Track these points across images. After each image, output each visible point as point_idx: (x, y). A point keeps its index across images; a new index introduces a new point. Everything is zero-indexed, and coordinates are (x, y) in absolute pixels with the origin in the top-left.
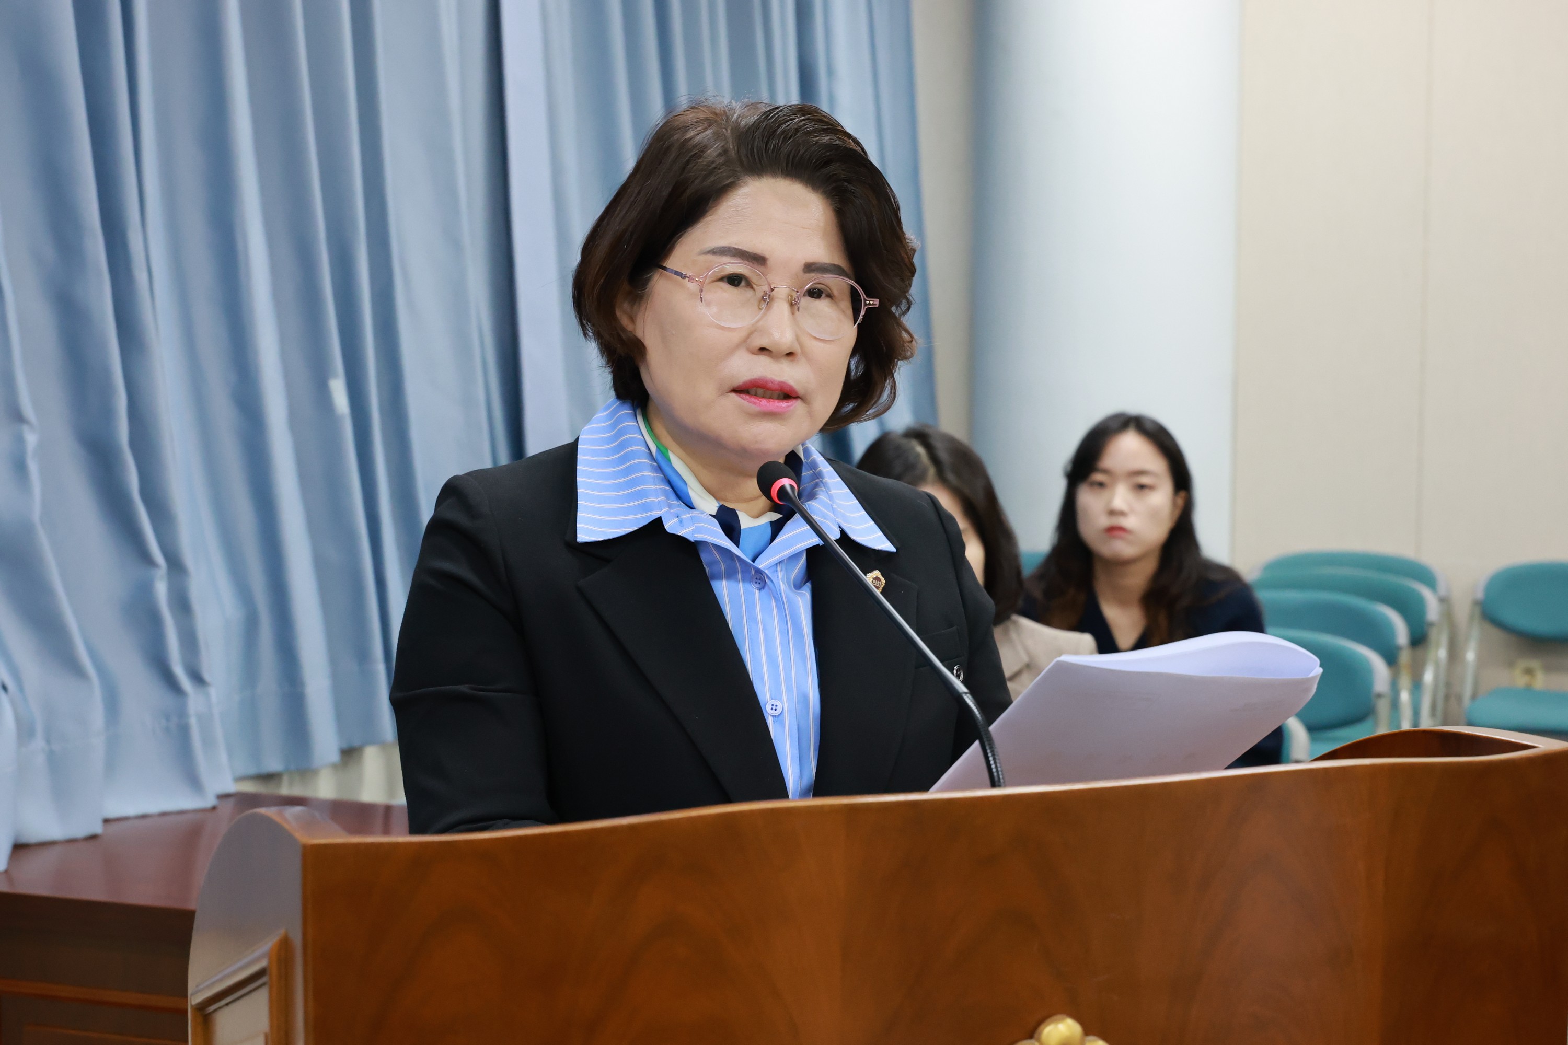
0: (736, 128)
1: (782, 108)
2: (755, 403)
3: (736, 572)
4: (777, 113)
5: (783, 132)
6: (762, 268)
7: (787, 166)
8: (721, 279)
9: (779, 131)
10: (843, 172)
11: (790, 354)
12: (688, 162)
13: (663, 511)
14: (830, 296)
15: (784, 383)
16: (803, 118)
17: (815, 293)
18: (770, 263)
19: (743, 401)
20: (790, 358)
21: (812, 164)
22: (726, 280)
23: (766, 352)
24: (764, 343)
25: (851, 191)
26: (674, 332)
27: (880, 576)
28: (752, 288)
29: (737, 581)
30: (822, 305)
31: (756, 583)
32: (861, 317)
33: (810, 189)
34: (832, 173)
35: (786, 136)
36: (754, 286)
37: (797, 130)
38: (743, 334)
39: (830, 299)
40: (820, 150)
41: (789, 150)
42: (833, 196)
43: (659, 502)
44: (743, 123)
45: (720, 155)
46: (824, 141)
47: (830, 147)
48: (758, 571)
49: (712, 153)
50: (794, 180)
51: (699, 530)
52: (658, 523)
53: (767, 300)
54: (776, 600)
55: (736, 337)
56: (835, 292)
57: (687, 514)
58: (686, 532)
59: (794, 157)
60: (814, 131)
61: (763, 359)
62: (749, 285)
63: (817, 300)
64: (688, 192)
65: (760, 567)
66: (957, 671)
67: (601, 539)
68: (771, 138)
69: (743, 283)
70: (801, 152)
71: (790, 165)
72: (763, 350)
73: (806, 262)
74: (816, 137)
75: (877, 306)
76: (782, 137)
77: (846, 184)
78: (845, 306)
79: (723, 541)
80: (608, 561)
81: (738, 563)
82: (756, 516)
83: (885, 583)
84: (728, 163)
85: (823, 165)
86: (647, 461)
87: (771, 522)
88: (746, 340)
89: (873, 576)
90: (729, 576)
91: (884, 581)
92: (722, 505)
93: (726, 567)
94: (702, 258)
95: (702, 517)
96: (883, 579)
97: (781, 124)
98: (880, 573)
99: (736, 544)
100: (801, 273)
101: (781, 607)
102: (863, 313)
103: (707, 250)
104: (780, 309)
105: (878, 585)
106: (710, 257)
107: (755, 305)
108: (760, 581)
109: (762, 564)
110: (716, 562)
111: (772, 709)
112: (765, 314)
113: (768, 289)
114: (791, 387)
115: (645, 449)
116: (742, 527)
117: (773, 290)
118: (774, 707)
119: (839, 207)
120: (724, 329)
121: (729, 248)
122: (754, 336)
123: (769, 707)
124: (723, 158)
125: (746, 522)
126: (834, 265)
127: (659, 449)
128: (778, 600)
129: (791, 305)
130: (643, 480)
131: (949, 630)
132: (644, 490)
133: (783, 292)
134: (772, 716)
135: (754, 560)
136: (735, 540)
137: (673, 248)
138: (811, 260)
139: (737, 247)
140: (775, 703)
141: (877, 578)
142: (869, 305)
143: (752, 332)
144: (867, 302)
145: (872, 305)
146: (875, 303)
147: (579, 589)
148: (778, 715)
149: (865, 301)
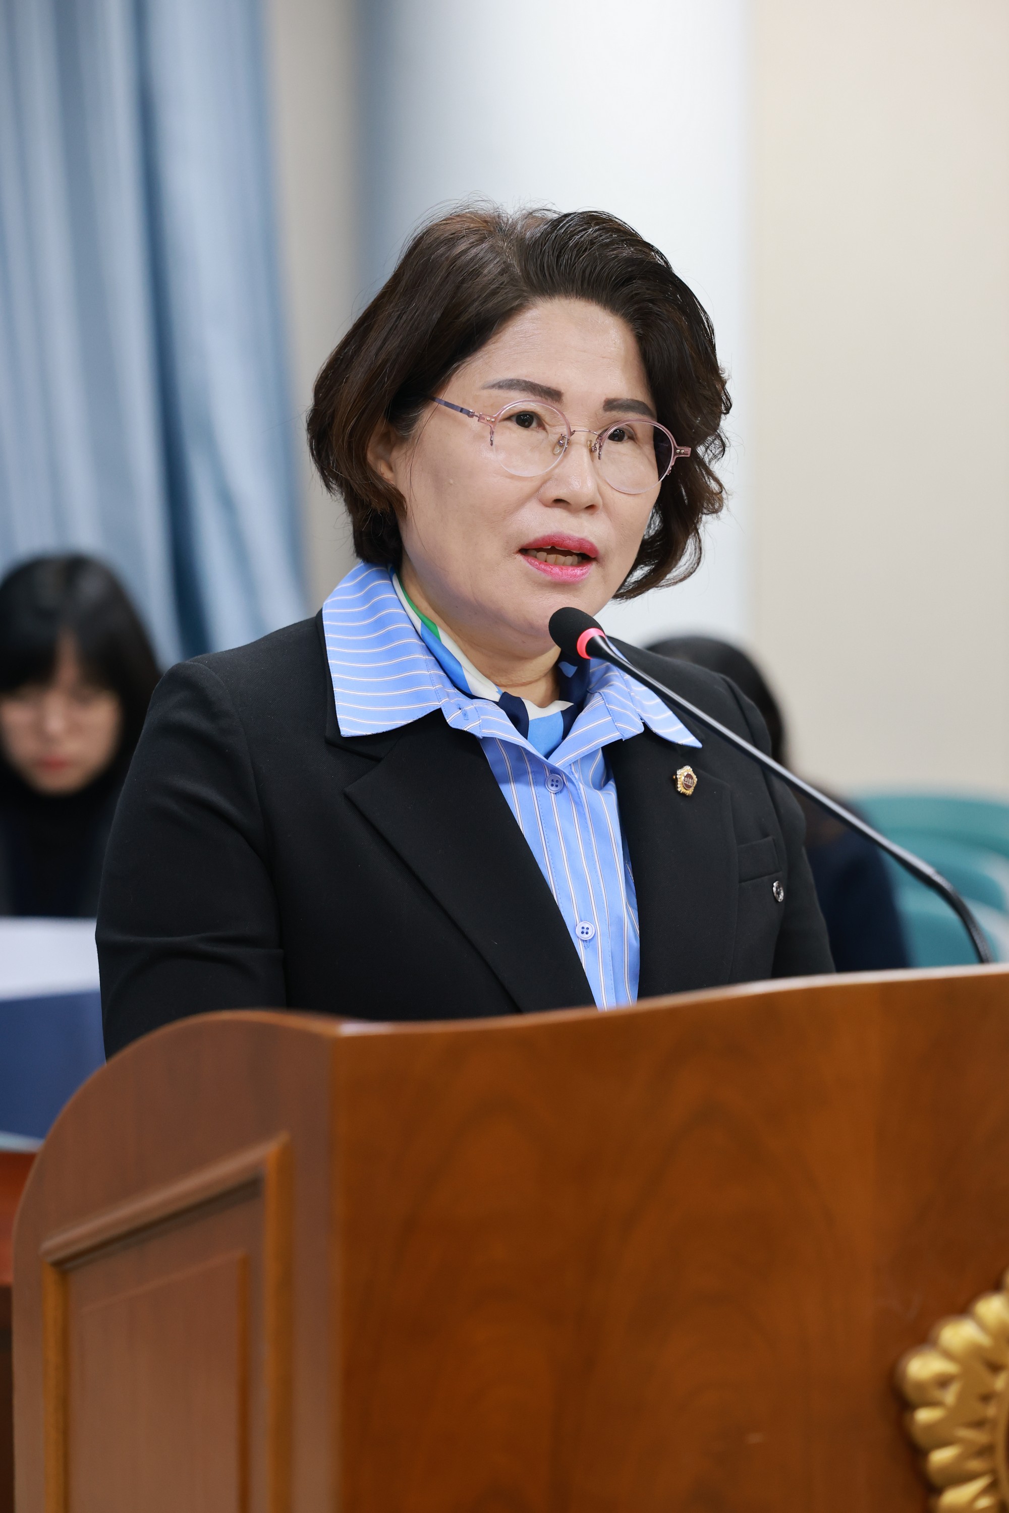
0: (521, 240)
1: (573, 216)
2: (545, 571)
3: (526, 773)
4: (567, 222)
5: (576, 244)
6: (556, 405)
7: (582, 285)
8: (509, 418)
9: (571, 243)
10: (649, 292)
11: (591, 508)
12: (463, 282)
13: (443, 701)
14: (633, 438)
16: (597, 227)
17: (618, 437)
18: (566, 398)
19: (531, 567)
20: (590, 511)
21: (611, 283)
22: (514, 419)
23: (562, 504)
24: (561, 493)
25: (657, 314)
26: (452, 482)
27: (691, 772)
28: (544, 429)
29: (528, 784)
30: (624, 448)
31: (552, 785)
32: (669, 468)
33: (608, 311)
34: (634, 292)
35: (580, 248)
36: (547, 427)
37: (592, 243)
38: (536, 484)
39: (632, 441)
40: (620, 265)
41: (585, 265)
42: (635, 320)
43: (436, 691)
44: (528, 234)
45: (502, 273)
46: (625, 254)
47: (630, 261)
48: (554, 771)
49: (492, 269)
50: (590, 300)
51: (486, 724)
52: (437, 715)
53: (563, 444)
54: (576, 803)
55: (528, 487)
56: (640, 433)
57: (470, 706)
58: (469, 727)
59: (591, 273)
60: (612, 243)
61: (558, 513)
62: (541, 425)
63: (619, 442)
64: (464, 318)
65: (557, 765)
66: (777, 889)
67: (368, 733)
68: (563, 251)
69: (534, 424)
70: (598, 269)
71: (585, 286)
72: (558, 502)
73: (607, 399)
74: (614, 250)
75: (688, 456)
76: (576, 249)
77: (650, 305)
78: (649, 450)
79: (513, 736)
80: (378, 760)
81: (529, 761)
82: (543, 705)
83: (697, 782)
84: (513, 281)
85: (624, 282)
86: (415, 641)
87: (562, 712)
88: (538, 489)
89: (684, 773)
90: (519, 776)
91: (695, 780)
92: (505, 692)
93: (513, 768)
94: (486, 393)
95: (486, 706)
96: (694, 777)
97: (573, 235)
98: (691, 769)
99: (527, 739)
100: (601, 411)
101: (581, 814)
102: (672, 463)
103: (492, 383)
104: (579, 455)
105: (690, 784)
106: (496, 392)
107: (550, 449)
108: (557, 781)
109: (558, 761)
110: (502, 761)
111: (583, 933)
112: (562, 461)
113: (565, 431)
114: (592, 545)
115: (411, 627)
116: (531, 718)
117: (572, 433)
118: (585, 931)
119: (641, 332)
120: (512, 477)
121: (518, 381)
122: (548, 484)
123: (578, 930)
124: (505, 278)
125: (534, 712)
126: (637, 401)
127: (425, 624)
128: (578, 804)
129: (591, 451)
130: (413, 664)
131: (766, 839)
132: (416, 675)
133: (582, 436)
134: (583, 941)
135: (547, 756)
136: (524, 732)
137: (449, 381)
138: (612, 396)
139: (527, 379)
140: (586, 926)
141: (689, 776)
142: (680, 453)
143: (545, 481)
144: (678, 451)
145: (684, 454)
146: (686, 452)
147: (347, 798)
148: (590, 940)
149: (676, 449)
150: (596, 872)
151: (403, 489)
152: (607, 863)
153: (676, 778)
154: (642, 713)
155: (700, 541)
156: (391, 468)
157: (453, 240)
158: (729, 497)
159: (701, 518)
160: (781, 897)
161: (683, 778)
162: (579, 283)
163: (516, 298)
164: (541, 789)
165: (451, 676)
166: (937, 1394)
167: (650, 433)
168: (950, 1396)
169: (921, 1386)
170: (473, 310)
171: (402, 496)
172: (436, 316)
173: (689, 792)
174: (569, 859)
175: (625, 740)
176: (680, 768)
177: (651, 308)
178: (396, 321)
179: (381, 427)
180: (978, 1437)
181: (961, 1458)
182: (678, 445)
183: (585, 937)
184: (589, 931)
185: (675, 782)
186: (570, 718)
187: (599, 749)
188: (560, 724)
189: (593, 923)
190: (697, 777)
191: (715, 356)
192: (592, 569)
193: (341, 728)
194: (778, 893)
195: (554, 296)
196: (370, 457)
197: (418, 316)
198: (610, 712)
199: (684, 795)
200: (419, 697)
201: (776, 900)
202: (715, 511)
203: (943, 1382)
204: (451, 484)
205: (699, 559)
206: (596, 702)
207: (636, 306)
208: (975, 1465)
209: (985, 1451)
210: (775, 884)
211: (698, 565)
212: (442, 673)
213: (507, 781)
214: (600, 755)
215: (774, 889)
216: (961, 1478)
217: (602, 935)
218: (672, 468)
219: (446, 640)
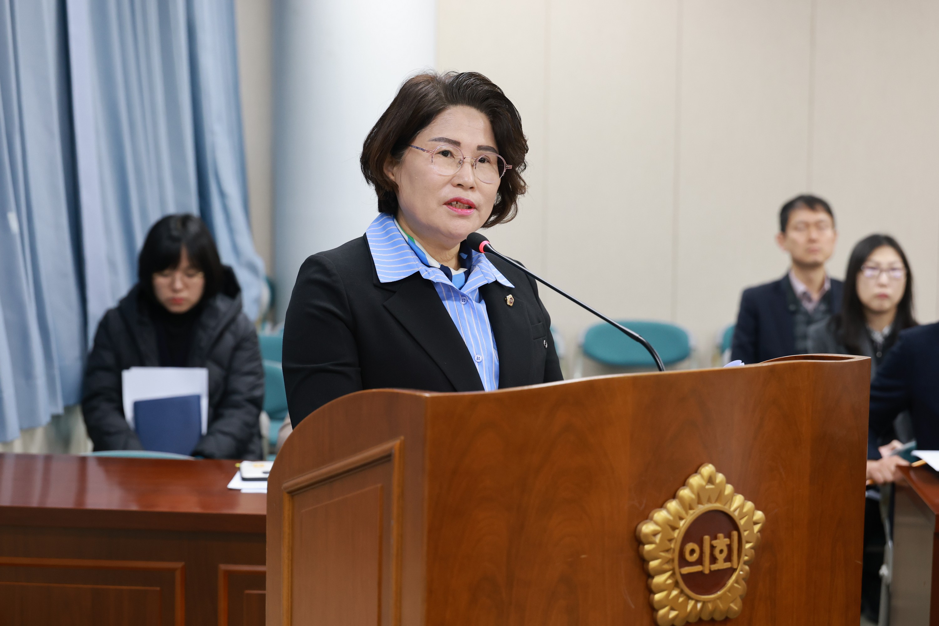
0: (444, 83)
1: (464, 74)
2: (455, 211)
3: (452, 297)
4: (462, 76)
6: (458, 147)
7: (468, 99)
8: (439, 153)
9: (464, 84)
10: (495, 103)
11: (472, 188)
13: (419, 269)
14: (489, 162)
15: (468, 200)
17: (482, 161)
18: (462, 145)
19: (449, 209)
20: (472, 190)
22: (441, 153)
23: (461, 186)
24: (460, 182)
25: (498, 112)
26: (416, 178)
28: (453, 157)
29: (453, 301)
30: (486, 165)
31: (463, 301)
32: (504, 173)
33: (479, 111)
34: (489, 104)
35: (467, 86)
36: (455, 156)
37: (472, 84)
38: (450, 178)
40: (483, 93)
41: (469, 93)
42: (490, 114)
43: (416, 265)
44: (447, 81)
45: (436, 96)
46: (485, 89)
47: (487, 91)
48: (463, 295)
49: (432, 95)
51: (435, 277)
52: (418, 274)
53: (461, 163)
54: (472, 308)
55: (447, 179)
56: (491, 160)
57: (430, 270)
58: (431, 278)
61: (459, 189)
62: (452, 155)
63: (484, 164)
64: (421, 114)
65: (464, 293)
67: (391, 281)
68: (460, 87)
69: (449, 155)
70: (475, 94)
71: (470, 100)
72: (459, 185)
73: (478, 145)
74: (481, 87)
75: (511, 168)
76: (466, 86)
78: (496, 167)
79: (447, 281)
80: (395, 292)
81: (453, 292)
82: (457, 269)
83: (514, 301)
84: (441, 98)
85: (485, 100)
86: (406, 245)
87: (464, 272)
88: (451, 180)
89: (509, 297)
90: (449, 298)
92: (442, 265)
93: (446, 295)
94: (430, 143)
95: (436, 270)
97: (465, 81)
98: (512, 296)
99: (452, 282)
100: (476, 150)
101: (474, 312)
102: (504, 171)
103: (433, 139)
104: (467, 167)
105: (511, 302)
106: (434, 142)
107: (456, 165)
108: (464, 300)
109: (465, 291)
110: (442, 292)
111: (477, 359)
112: (460, 169)
113: (462, 158)
114: (472, 203)
115: (403, 239)
116: (453, 275)
117: (464, 158)
118: (478, 358)
119: (492, 120)
120: (440, 175)
121: (443, 138)
122: (454, 178)
123: (476, 358)
124: (438, 97)
125: (454, 272)
126: (491, 147)
127: (410, 238)
128: (473, 308)
129: (472, 166)
130: (406, 254)
132: (408, 258)
133: (468, 159)
134: (477, 362)
135: (460, 289)
136: (451, 280)
137: (415, 139)
138: (480, 144)
139: (446, 138)
140: (478, 357)
141: (511, 299)
142: (508, 167)
143: (454, 177)
144: (507, 166)
145: (509, 168)
146: (510, 167)
147: (385, 307)
148: (480, 362)
149: (506, 166)
150: (481, 335)
152: (485, 332)
153: (507, 299)
155: (517, 205)
156: (393, 175)
157: (417, 84)
158: (528, 187)
159: (517, 196)
160: (547, 346)
161: (509, 299)
162: (467, 99)
163: (442, 105)
164: (458, 303)
165: (420, 258)
167: (496, 160)
171: (397, 185)
172: (411, 113)
173: (511, 305)
174: (470, 330)
175: (487, 285)
177: (496, 110)
178: (395, 116)
182: (507, 164)
184: (480, 359)
185: (506, 301)
186: (467, 274)
187: (478, 288)
188: (463, 276)
189: (481, 355)
190: (514, 299)
191: (522, 129)
192: (473, 211)
193: (380, 280)
195: (457, 105)
196: (385, 171)
197: (403, 113)
198: (483, 273)
199: (509, 306)
200: (410, 267)
201: (545, 347)
202: (523, 193)
204: (416, 179)
205: (517, 211)
206: (476, 269)
207: (490, 109)
210: (544, 341)
211: (516, 215)
212: (417, 257)
213: (444, 300)
214: (478, 291)
215: (544, 343)
217: (485, 360)
218: (505, 173)
219: (418, 245)
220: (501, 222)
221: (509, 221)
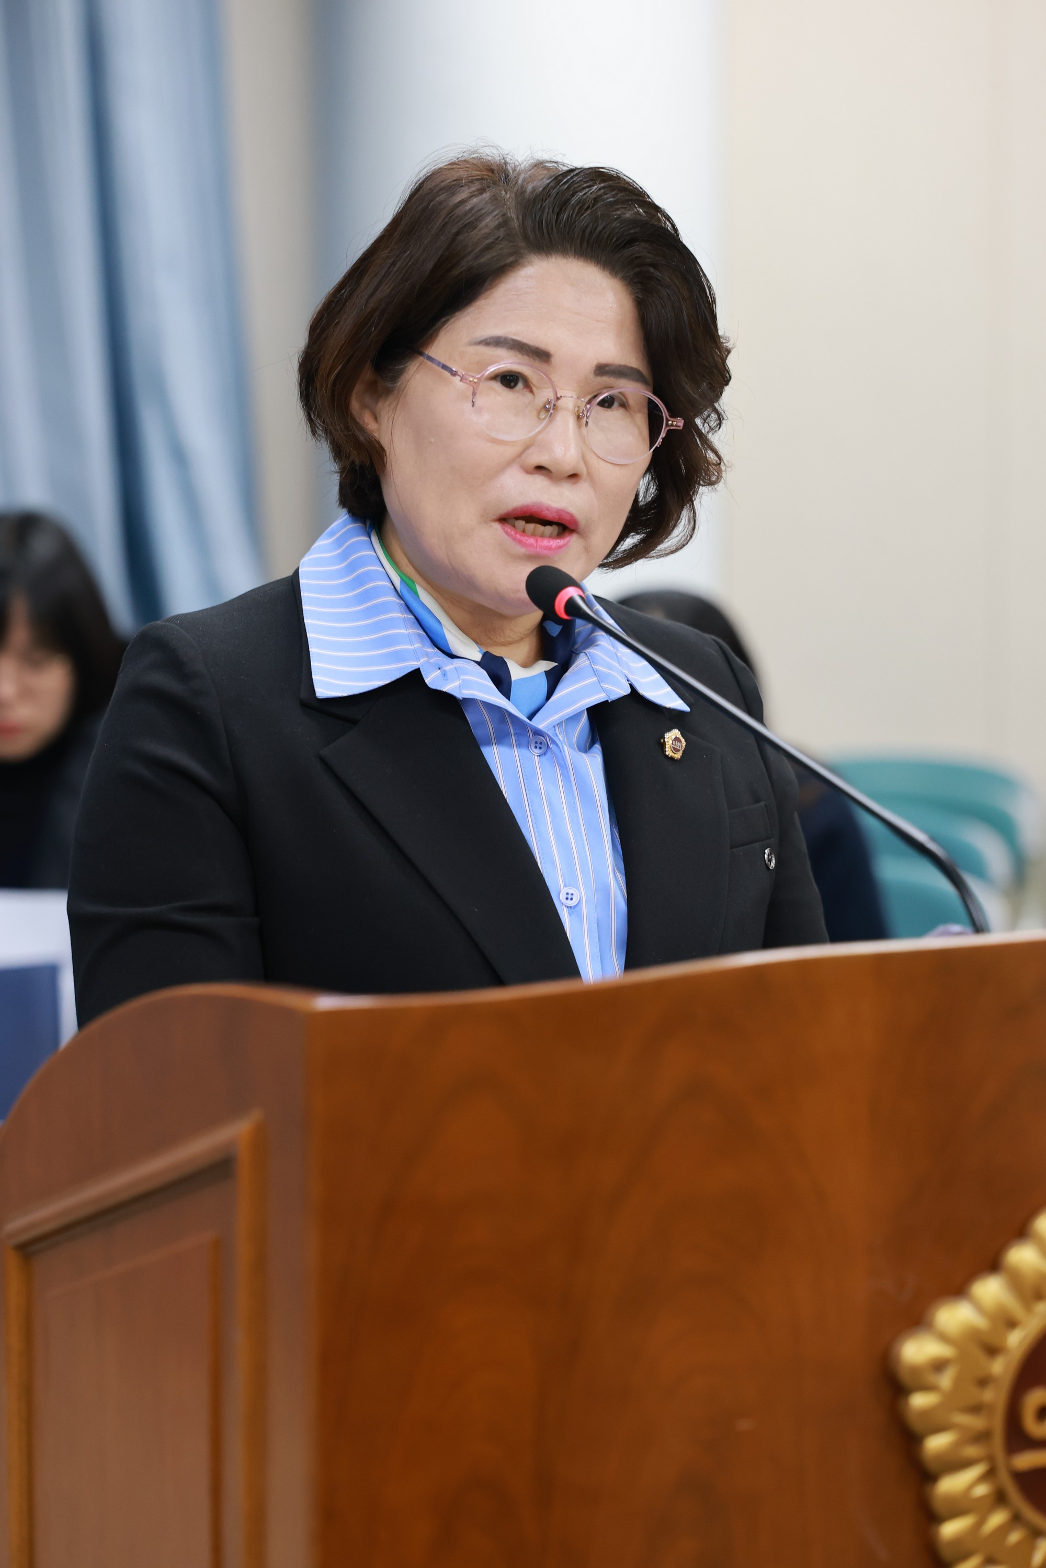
0: (523, 192)
1: (577, 171)
3: (508, 735)
4: (572, 178)
5: (579, 202)
6: (544, 366)
7: (581, 244)
8: (494, 378)
10: (649, 255)
11: (574, 476)
12: (458, 233)
13: (421, 661)
14: (624, 405)
15: (562, 510)
16: (602, 185)
17: (607, 403)
18: (554, 360)
20: (573, 480)
21: (612, 243)
22: (499, 379)
23: (544, 472)
24: (543, 460)
25: (658, 279)
26: (432, 440)
27: (679, 736)
28: (531, 391)
29: (511, 746)
30: (615, 415)
31: (536, 747)
32: (660, 439)
33: (607, 273)
34: (636, 255)
35: (583, 206)
36: (534, 389)
37: (596, 200)
38: (518, 449)
39: (624, 409)
40: (622, 226)
41: (585, 224)
42: (635, 283)
43: (415, 651)
44: (530, 188)
45: (499, 227)
46: (627, 215)
47: (635, 222)
48: (537, 733)
50: (589, 261)
51: (466, 684)
52: (416, 675)
53: (550, 409)
54: (560, 765)
55: (509, 452)
56: (631, 402)
57: (451, 665)
58: (450, 686)
59: (591, 234)
60: (616, 202)
61: (539, 481)
62: (528, 385)
63: (609, 410)
64: (456, 272)
65: (541, 726)
66: (768, 855)
67: (345, 694)
68: (563, 209)
69: (520, 385)
70: (599, 228)
71: (585, 245)
72: (540, 469)
73: (598, 363)
74: (618, 210)
75: (681, 427)
76: (578, 207)
77: (652, 270)
78: (641, 423)
79: (494, 697)
80: (352, 722)
81: (512, 722)
82: (526, 665)
83: (686, 746)
84: (509, 236)
85: (625, 244)
86: (393, 599)
87: (546, 672)
88: (520, 455)
89: (672, 737)
90: (501, 738)
91: (684, 743)
92: (487, 652)
93: (495, 731)
94: (472, 349)
95: (466, 666)
96: (683, 740)
97: (576, 192)
98: (680, 733)
99: (509, 700)
100: (592, 376)
101: (566, 777)
102: (663, 435)
103: (479, 340)
104: (565, 422)
105: (678, 748)
106: (483, 349)
107: (535, 413)
108: (541, 743)
109: (541, 723)
110: (484, 723)
111: (567, 899)
112: (546, 426)
113: (551, 396)
114: (572, 515)
115: (389, 584)
116: (513, 679)
117: (558, 399)
118: (569, 897)
119: (639, 295)
120: (494, 441)
121: (507, 341)
122: (530, 451)
123: (563, 897)
124: (501, 233)
125: (516, 673)
126: (632, 369)
127: (403, 580)
128: (563, 767)
129: (579, 418)
130: (391, 623)
131: (758, 805)
132: (394, 634)
133: (569, 401)
134: (568, 907)
135: (531, 717)
136: (507, 694)
137: (436, 336)
138: (605, 360)
139: (515, 338)
140: (571, 891)
141: (677, 739)
142: (672, 425)
143: (528, 446)
144: (670, 422)
145: (676, 426)
146: (679, 423)
147: (323, 760)
148: (575, 906)
149: (668, 420)
150: (581, 836)
151: (385, 442)
152: (592, 827)
153: (664, 741)
154: (628, 674)
155: (694, 511)
156: (376, 419)
157: (453, 188)
159: (697, 489)
160: (773, 864)
161: (671, 742)
162: (578, 241)
163: (511, 254)
164: (524, 751)
165: (430, 635)
166: (932, 1378)
167: (644, 405)
168: (946, 1380)
169: (916, 1370)
170: (465, 264)
171: (383, 450)
172: (429, 266)
173: (678, 756)
174: (553, 822)
175: (611, 702)
176: (668, 732)
177: (652, 273)
178: (389, 268)
179: (368, 374)
180: (975, 1422)
181: (957, 1445)
182: (670, 416)
183: (570, 903)
184: (573, 897)
185: (663, 746)
186: (554, 679)
187: (584, 710)
188: (543, 686)
189: (578, 889)
190: (685, 741)
192: (574, 539)
193: (317, 689)
194: (770, 860)
195: (550, 254)
196: (355, 405)
197: (411, 265)
198: (595, 673)
199: (672, 759)
200: (397, 657)
201: (767, 867)
202: (713, 483)
203: (939, 1366)
204: (432, 443)
205: (693, 530)
206: (581, 662)
207: (637, 270)
208: (971, 1451)
209: (982, 1437)
210: (766, 851)
211: (691, 536)
212: (422, 632)
213: (489, 743)
214: (585, 717)
215: (766, 856)
216: (956, 1465)
217: (587, 901)
218: (663, 439)
219: (426, 598)
220: (652, 553)
221: (672, 552)
